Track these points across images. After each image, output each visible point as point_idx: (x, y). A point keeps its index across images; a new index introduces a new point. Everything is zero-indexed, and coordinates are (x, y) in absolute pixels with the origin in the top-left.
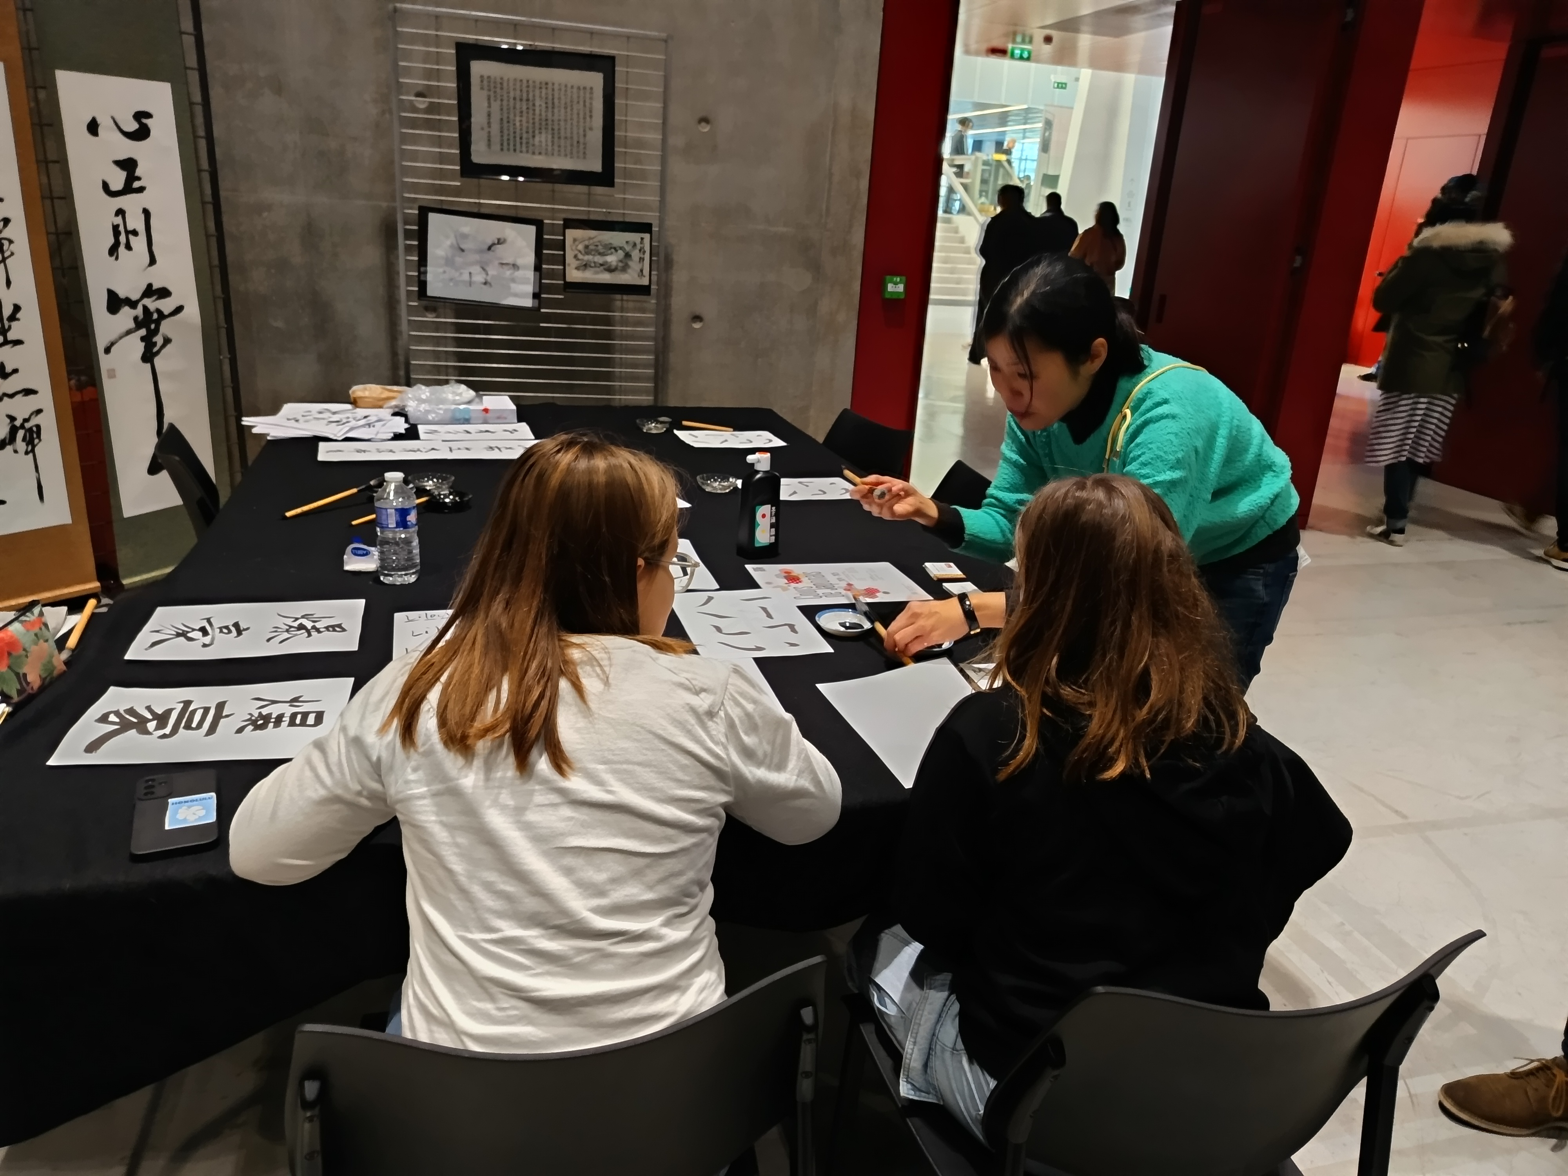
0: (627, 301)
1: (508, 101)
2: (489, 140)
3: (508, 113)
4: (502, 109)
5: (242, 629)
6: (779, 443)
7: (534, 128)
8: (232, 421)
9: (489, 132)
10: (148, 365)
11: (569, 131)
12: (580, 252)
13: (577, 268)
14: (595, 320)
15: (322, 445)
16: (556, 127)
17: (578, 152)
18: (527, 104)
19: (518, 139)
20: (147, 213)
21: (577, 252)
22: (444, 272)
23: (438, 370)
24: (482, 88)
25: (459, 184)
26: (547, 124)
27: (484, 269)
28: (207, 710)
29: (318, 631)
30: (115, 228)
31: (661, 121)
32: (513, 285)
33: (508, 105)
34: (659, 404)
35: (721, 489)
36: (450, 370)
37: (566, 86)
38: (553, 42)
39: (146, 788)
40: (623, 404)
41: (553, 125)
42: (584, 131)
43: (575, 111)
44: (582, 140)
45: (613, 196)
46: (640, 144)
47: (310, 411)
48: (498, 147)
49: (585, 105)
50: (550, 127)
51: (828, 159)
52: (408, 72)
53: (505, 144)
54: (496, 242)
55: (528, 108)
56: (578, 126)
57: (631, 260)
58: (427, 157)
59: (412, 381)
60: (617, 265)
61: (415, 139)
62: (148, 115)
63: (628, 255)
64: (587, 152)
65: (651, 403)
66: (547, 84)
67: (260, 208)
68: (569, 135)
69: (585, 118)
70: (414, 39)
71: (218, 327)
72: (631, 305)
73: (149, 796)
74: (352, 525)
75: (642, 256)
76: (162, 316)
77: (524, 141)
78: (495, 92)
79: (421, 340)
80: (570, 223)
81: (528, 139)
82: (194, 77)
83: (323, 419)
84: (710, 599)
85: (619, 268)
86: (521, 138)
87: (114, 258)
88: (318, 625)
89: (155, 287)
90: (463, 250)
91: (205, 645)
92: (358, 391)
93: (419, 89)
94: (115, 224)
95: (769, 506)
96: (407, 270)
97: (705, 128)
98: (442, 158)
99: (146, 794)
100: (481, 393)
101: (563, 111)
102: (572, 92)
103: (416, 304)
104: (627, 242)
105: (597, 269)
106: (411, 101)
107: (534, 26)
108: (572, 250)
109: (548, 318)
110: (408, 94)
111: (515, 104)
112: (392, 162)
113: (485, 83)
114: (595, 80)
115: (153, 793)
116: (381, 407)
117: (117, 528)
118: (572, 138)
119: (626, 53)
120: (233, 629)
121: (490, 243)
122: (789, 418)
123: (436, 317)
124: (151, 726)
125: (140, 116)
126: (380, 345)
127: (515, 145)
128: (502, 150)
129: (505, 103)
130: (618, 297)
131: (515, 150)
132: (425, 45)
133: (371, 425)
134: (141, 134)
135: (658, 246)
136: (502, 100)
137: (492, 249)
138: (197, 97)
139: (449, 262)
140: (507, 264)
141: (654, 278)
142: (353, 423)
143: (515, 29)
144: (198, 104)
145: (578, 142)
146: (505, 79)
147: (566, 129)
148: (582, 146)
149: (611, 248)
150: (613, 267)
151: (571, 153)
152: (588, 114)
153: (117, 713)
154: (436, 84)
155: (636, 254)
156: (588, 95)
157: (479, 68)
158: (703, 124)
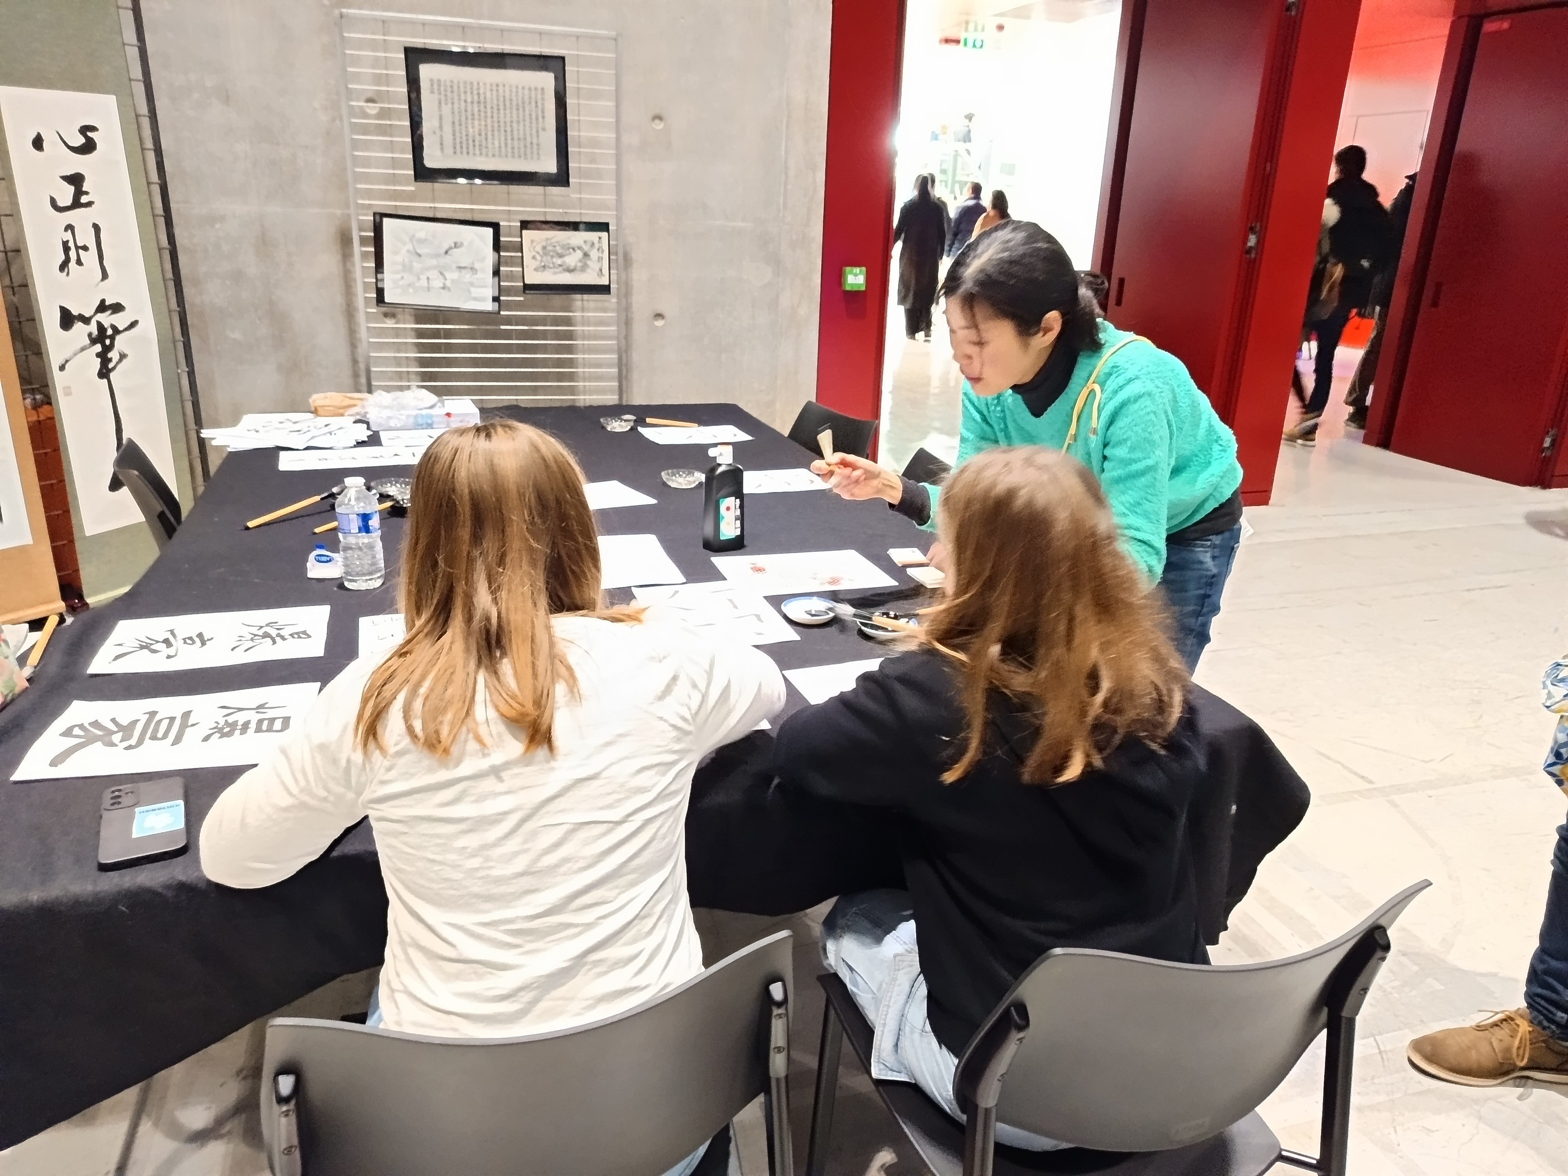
0: (588, 301)
1: (459, 104)
2: (442, 144)
3: (460, 116)
4: (453, 113)
5: (206, 639)
6: (744, 437)
7: (486, 129)
8: (193, 435)
9: (441, 136)
10: (105, 380)
11: (521, 133)
12: (538, 253)
13: (536, 270)
14: (556, 321)
15: (282, 454)
16: (509, 129)
17: (532, 153)
18: (479, 106)
19: (471, 142)
20: (96, 228)
21: (534, 253)
22: (402, 278)
23: (400, 376)
24: (432, 92)
25: (413, 189)
26: (499, 126)
27: (441, 273)
28: (172, 719)
29: (283, 638)
30: (65, 245)
31: (614, 120)
32: (473, 289)
33: (459, 108)
34: (624, 403)
35: (686, 484)
36: (412, 376)
37: (517, 87)
38: (502, 44)
39: (112, 798)
40: (588, 404)
41: (505, 126)
42: (537, 132)
43: (527, 112)
44: (535, 141)
45: (568, 196)
46: (595, 143)
47: (270, 422)
48: (451, 151)
49: (537, 106)
50: (502, 129)
51: (783, 153)
52: (357, 78)
53: (458, 147)
54: (453, 245)
55: (479, 111)
56: (531, 127)
57: (590, 259)
58: (380, 162)
59: (373, 388)
60: (576, 266)
61: (367, 145)
62: (93, 129)
63: (586, 255)
64: (541, 153)
65: (616, 402)
66: (497, 85)
67: (212, 220)
68: (522, 136)
69: (537, 119)
70: (361, 44)
71: (174, 342)
72: (592, 305)
73: (116, 806)
74: (315, 533)
75: (600, 255)
76: (116, 331)
77: (477, 143)
78: (446, 95)
79: (381, 346)
80: (525, 225)
81: (480, 141)
82: (139, 89)
83: (284, 429)
84: (676, 592)
85: (578, 268)
86: (474, 141)
87: (65, 273)
88: (282, 632)
89: (107, 303)
90: (420, 255)
91: (169, 657)
92: (317, 399)
93: (370, 95)
94: (64, 240)
95: (734, 498)
96: (364, 276)
97: (659, 125)
98: (395, 163)
99: (113, 804)
100: (445, 397)
101: (515, 112)
102: (523, 93)
103: (375, 310)
104: (585, 242)
105: (556, 270)
106: (361, 107)
107: (482, 28)
108: (530, 251)
109: (509, 321)
110: (358, 100)
111: (466, 106)
112: (344, 169)
113: (435, 87)
114: (546, 80)
115: (119, 803)
116: (342, 415)
117: (79, 546)
118: (525, 139)
119: (576, 53)
120: (197, 640)
121: (446, 247)
122: (754, 413)
123: (396, 323)
124: (116, 738)
125: (85, 130)
126: (342, 354)
127: (468, 148)
128: (455, 153)
129: (456, 106)
130: (578, 296)
131: (468, 153)
132: (373, 51)
133: (333, 433)
134: (88, 147)
135: (617, 245)
136: (453, 103)
137: (450, 252)
138: (143, 109)
139: (407, 268)
140: (464, 268)
141: (614, 277)
142: (314, 432)
143: (464, 30)
144: (144, 116)
145: (531, 143)
146: (455, 81)
147: (518, 130)
148: (535, 147)
149: (569, 248)
150: (572, 268)
151: (525, 154)
152: (540, 114)
153: (81, 727)
154: (385, 88)
155: (594, 254)
156: (539, 96)
157: (427, 71)
158: (657, 121)
